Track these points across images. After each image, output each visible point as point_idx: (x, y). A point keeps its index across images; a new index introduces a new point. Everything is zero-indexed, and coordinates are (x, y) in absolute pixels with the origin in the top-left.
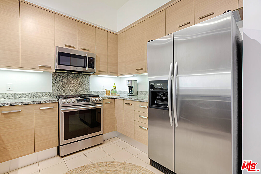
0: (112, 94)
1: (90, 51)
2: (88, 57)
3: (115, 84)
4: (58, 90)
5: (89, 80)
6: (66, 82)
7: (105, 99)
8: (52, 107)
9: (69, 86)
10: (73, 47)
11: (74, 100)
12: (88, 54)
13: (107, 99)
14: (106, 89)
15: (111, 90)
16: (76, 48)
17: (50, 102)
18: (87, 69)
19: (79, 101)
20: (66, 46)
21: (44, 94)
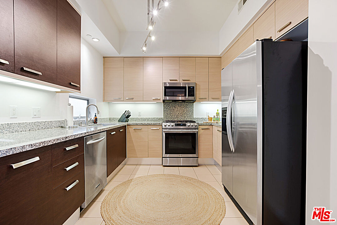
0: (214, 121)
1: (191, 81)
2: (188, 87)
3: (218, 110)
4: (168, 116)
5: (193, 107)
6: (173, 110)
7: (202, 125)
8: (159, 128)
9: (176, 113)
10: (176, 80)
11: (172, 124)
12: (188, 84)
13: (204, 125)
14: (208, 116)
15: (213, 117)
16: (178, 81)
17: (157, 124)
18: (187, 97)
19: (177, 125)
20: (171, 80)
21: (158, 119)
